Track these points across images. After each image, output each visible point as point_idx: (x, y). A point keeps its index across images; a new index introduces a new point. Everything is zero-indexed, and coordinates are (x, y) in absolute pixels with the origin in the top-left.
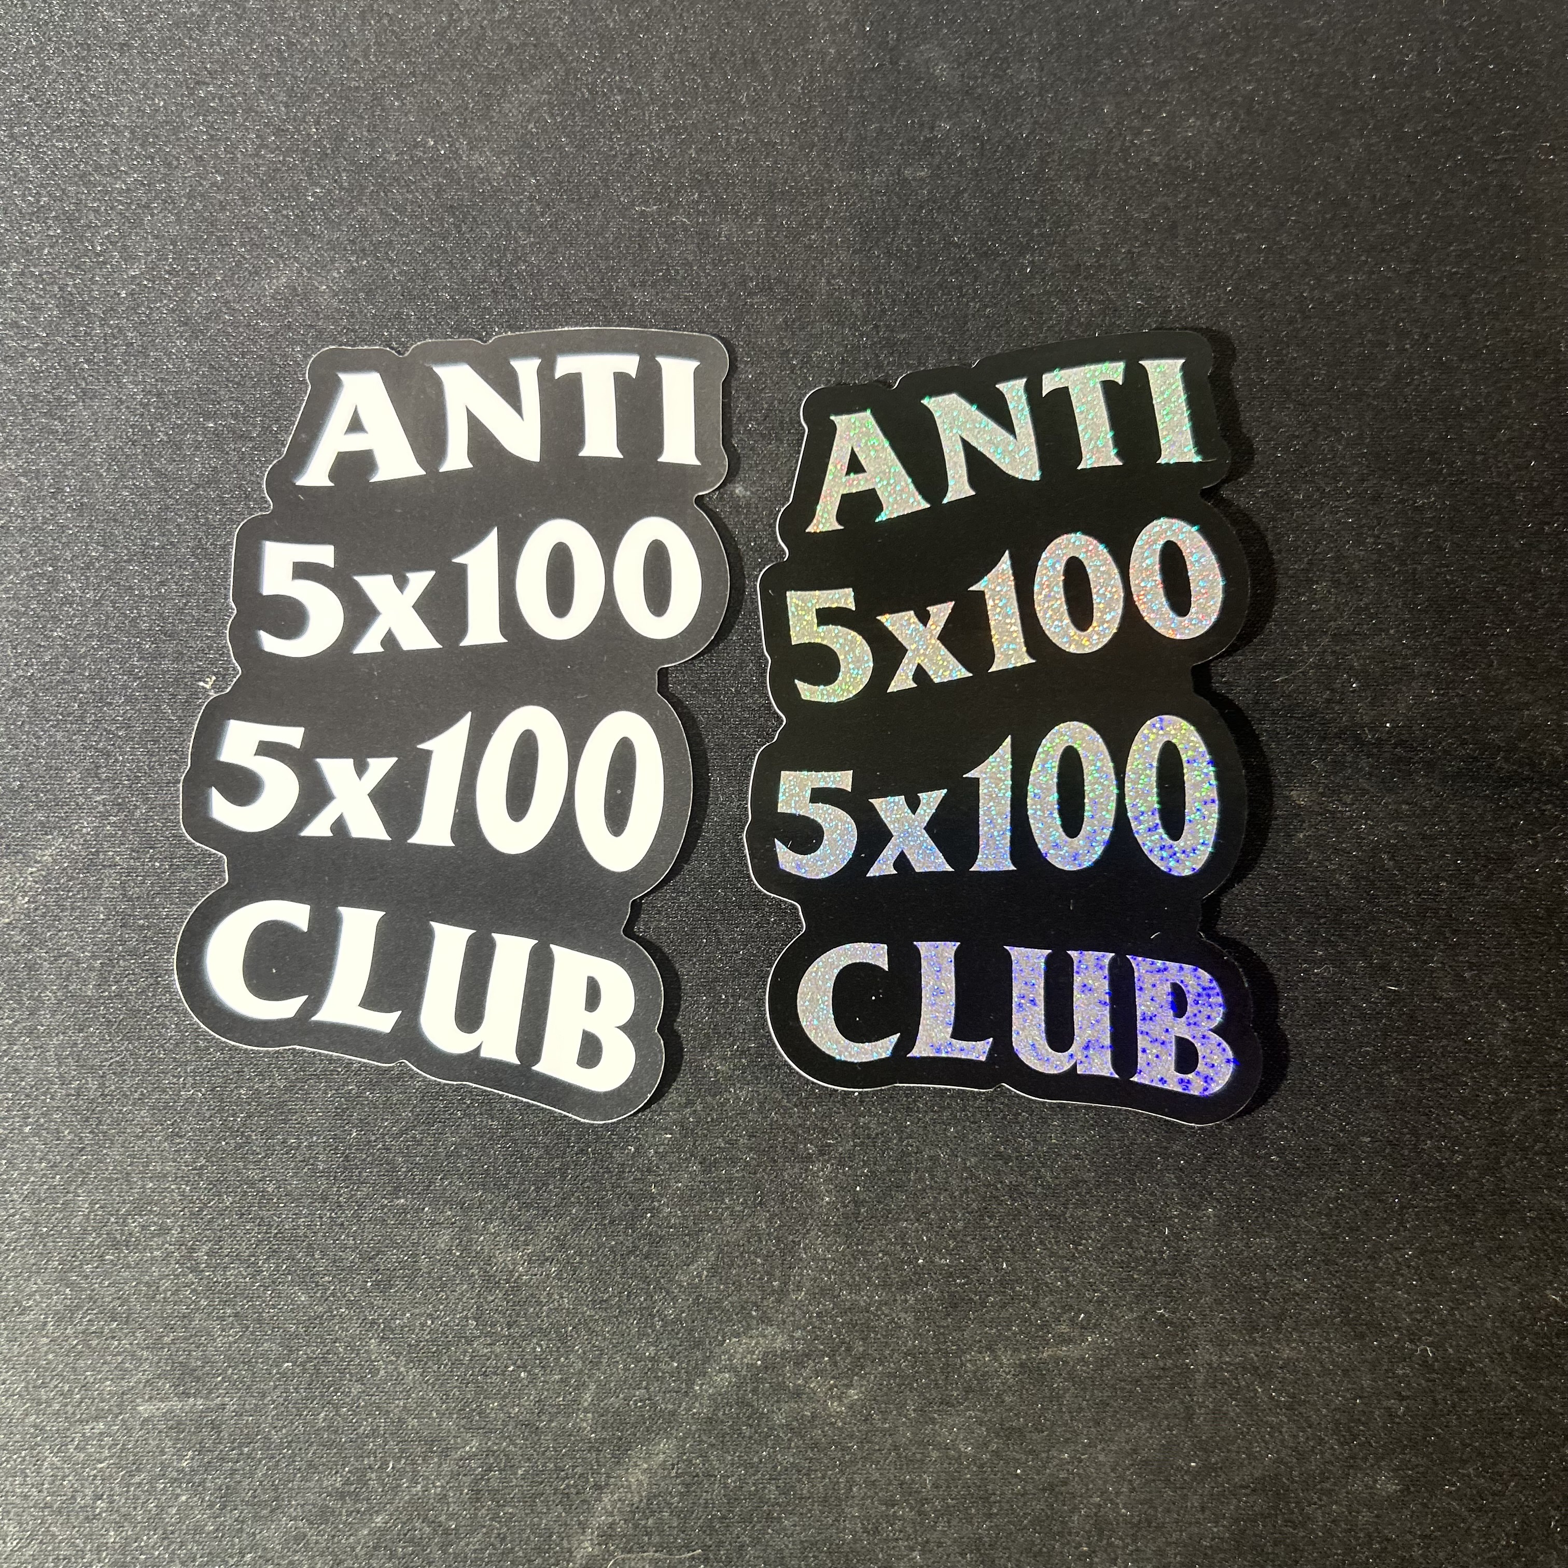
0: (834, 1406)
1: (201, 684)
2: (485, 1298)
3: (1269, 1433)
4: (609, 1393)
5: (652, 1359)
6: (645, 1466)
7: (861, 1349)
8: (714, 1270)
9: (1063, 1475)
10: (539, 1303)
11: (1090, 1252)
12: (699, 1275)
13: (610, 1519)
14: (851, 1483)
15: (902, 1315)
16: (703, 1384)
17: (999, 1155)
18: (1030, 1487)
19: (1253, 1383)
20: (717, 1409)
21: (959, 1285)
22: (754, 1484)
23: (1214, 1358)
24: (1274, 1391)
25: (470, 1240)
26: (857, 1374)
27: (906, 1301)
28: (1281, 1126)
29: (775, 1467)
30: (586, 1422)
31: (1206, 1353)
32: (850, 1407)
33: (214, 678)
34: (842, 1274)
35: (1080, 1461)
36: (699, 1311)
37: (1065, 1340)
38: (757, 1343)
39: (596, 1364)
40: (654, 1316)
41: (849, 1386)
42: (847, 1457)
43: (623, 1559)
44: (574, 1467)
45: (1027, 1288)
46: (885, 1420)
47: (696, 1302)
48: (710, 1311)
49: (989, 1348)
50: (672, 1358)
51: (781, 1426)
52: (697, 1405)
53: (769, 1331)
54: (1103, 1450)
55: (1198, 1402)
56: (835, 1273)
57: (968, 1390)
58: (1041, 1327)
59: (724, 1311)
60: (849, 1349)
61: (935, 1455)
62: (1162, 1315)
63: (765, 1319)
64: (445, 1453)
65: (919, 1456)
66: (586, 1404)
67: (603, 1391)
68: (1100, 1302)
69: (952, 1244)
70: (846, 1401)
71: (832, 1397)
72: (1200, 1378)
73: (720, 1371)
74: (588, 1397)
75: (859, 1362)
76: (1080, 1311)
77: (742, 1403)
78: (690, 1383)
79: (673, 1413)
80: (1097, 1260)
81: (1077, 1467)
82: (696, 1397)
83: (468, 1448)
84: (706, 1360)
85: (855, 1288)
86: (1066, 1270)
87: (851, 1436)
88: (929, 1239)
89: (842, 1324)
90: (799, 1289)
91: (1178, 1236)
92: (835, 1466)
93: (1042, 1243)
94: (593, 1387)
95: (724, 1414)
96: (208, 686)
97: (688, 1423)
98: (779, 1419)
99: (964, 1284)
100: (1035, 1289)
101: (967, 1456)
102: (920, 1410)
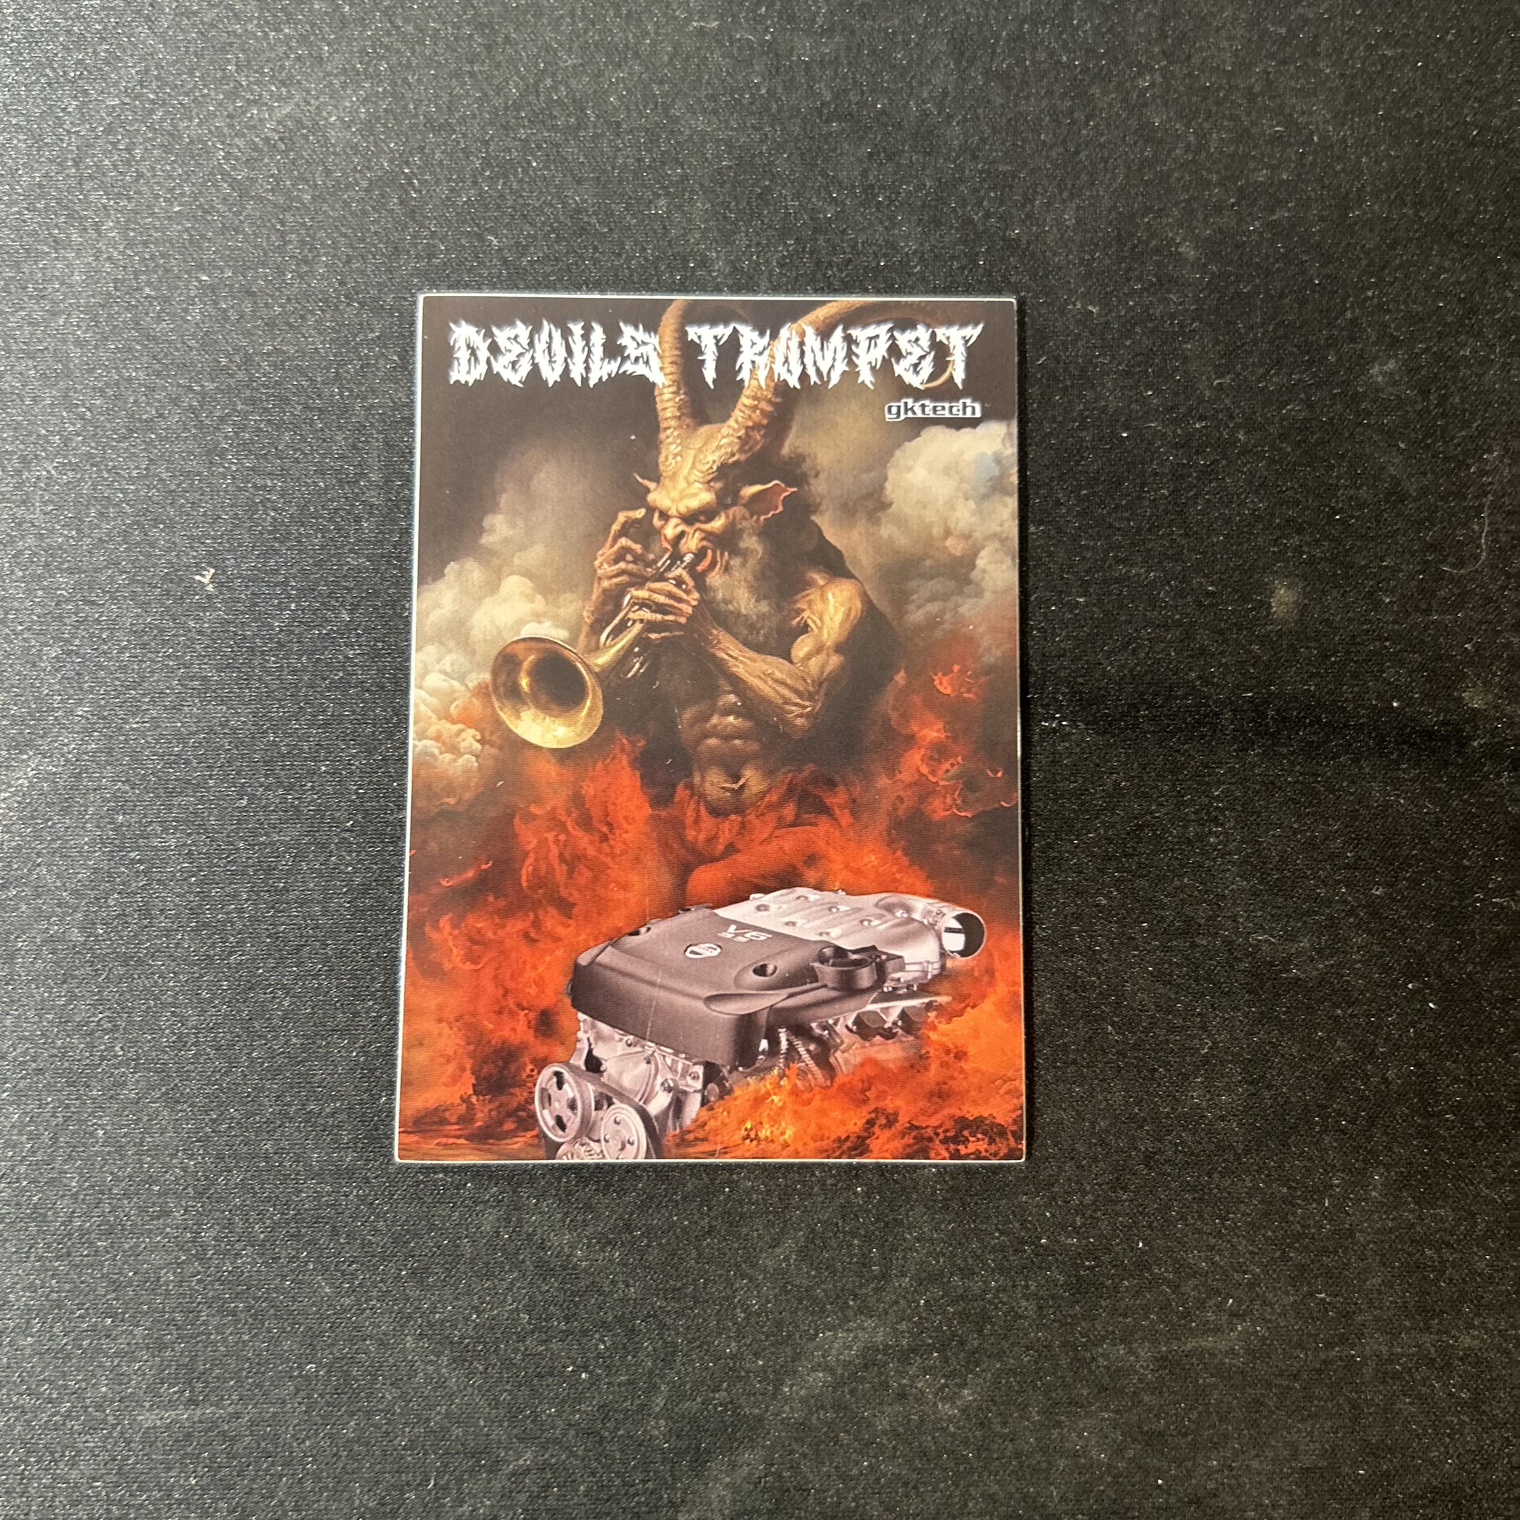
0: (945, 1408)
1: (198, 578)
2: (539, 1287)
3: (1449, 1435)
4: (683, 1397)
5: (733, 1356)
6: (728, 1480)
7: (976, 1343)
8: (804, 1253)
9: (1211, 1485)
10: (600, 1292)
11: (1239, 1227)
12: (787, 1259)
14: (966, 1497)
15: (1024, 1303)
16: (793, 1385)
17: (1132, 1117)
18: (1173, 1500)
19: (1429, 1378)
20: (811, 1413)
21: (1088, 1268)
22: (854, 1500)
23: (1384, 1349)
25: (519, 1220)
26: (971, 1372)
27: (1027, 1287)
28: (1457, 1080)
29: (878, 1480)
30: (658, 1428)
32: (963, 1411)
33: (212, 571)
34: (953, 1255)
35: (1231, 1468)
36: (788, 1301)
38: (856, 1337)
40: (735, 1308)
41: (964, 1385)
42: (962, 1468)
44: (644, 1482)
45: (1166, 1270)
46: (1004, 1424)
47: (784, 1290)
48: (800, 1301)
50: (757, 1355)
51: (884, 1432)
52: (787, 1408)
53: (869, 1323)
54: (1257, 1456)
55: (1365, 1400)
56: (944, 1255)
58: (1183, 1316)
59: (815, 1300)
60: (962, 1343)
61: (1062, 1463)
62: (1322, 1299)
63: (864, 1310)
64: (494, 1468)
65: (1044, 1465)
66: (658, 1409)
67: (678, 1395)
68: (1252, 1285)
69: (1079, 1221)
71: (943, 1399)
72: (1368, 1372)
73: (813, 1369)
75: (973, 1358)
77: (839, 1406)
78: (778, 1384)
79: (760, 1419)
81: (1228, 1477)
83: (521, 1462)
84: (796, 1357)
85: (967, 1273)
86: (1212, 1248)
87: (966, 1443)
88: (1053, 1216)
89: (954, 1313)
90: (903, 1275)
91: (1340, 1208)
93: (1183, 1218)
95: (819, 1419)
96: (206, 581)
97: (776, 1430)
98: (882, 1424)
99: (1093, 1267)
100: (1176, 1271)
101: (1100, 1464)
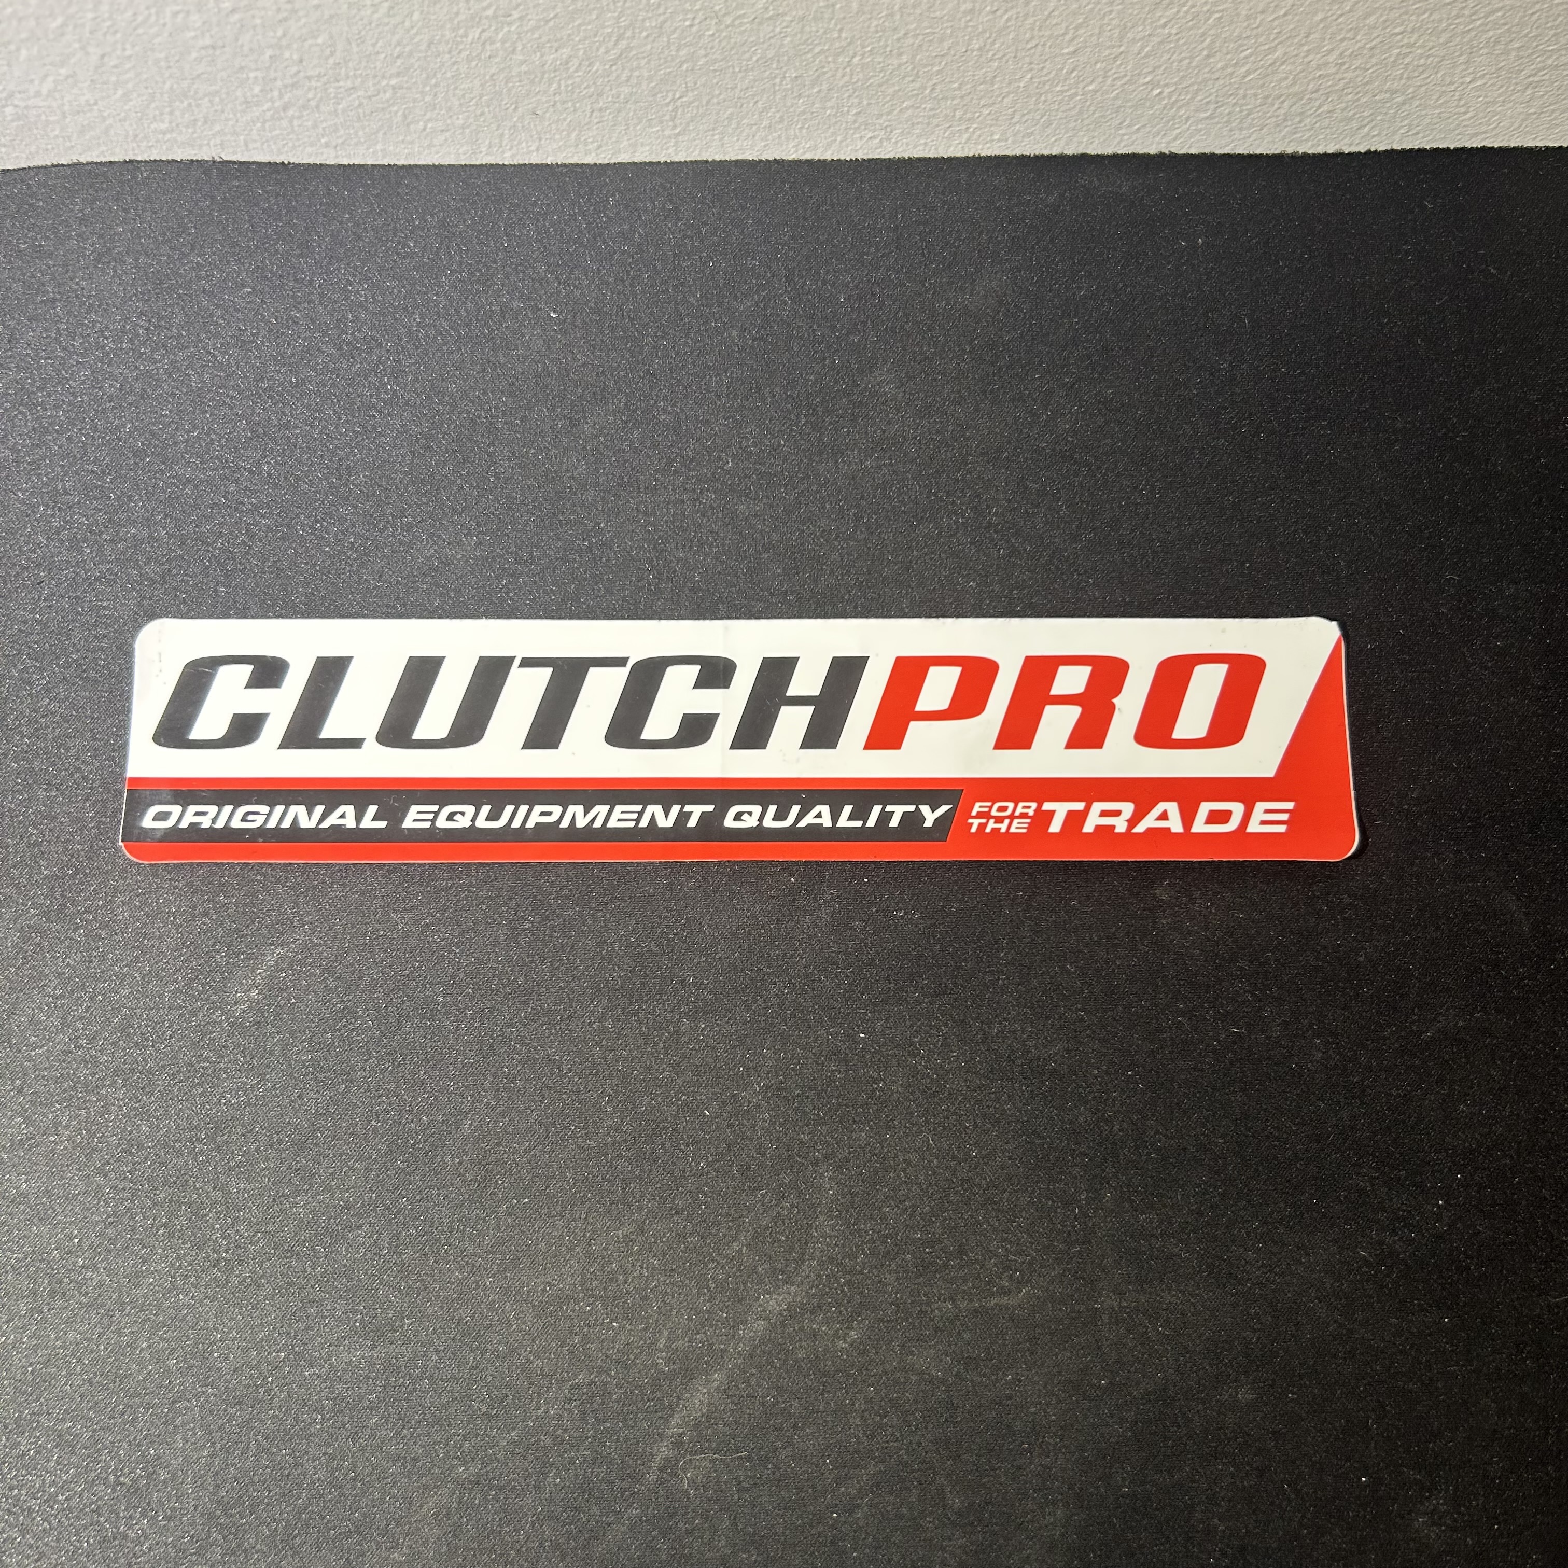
13: (681, 1430)
24: (1161, 1326)
31: (1107, 1301)
37: (1006, 1292)
39: (667, 1316)
43: (690, 1460)
49: (951, 1299)
57: (937, 1329)
70: (849, 1340)
74: (663, 1341)
76: (1016, 1271)
80: (1027, 1232)
82: (740, 1340)
92: (841, 1388)
94: (665, 1333)
102: (903, 1346)
